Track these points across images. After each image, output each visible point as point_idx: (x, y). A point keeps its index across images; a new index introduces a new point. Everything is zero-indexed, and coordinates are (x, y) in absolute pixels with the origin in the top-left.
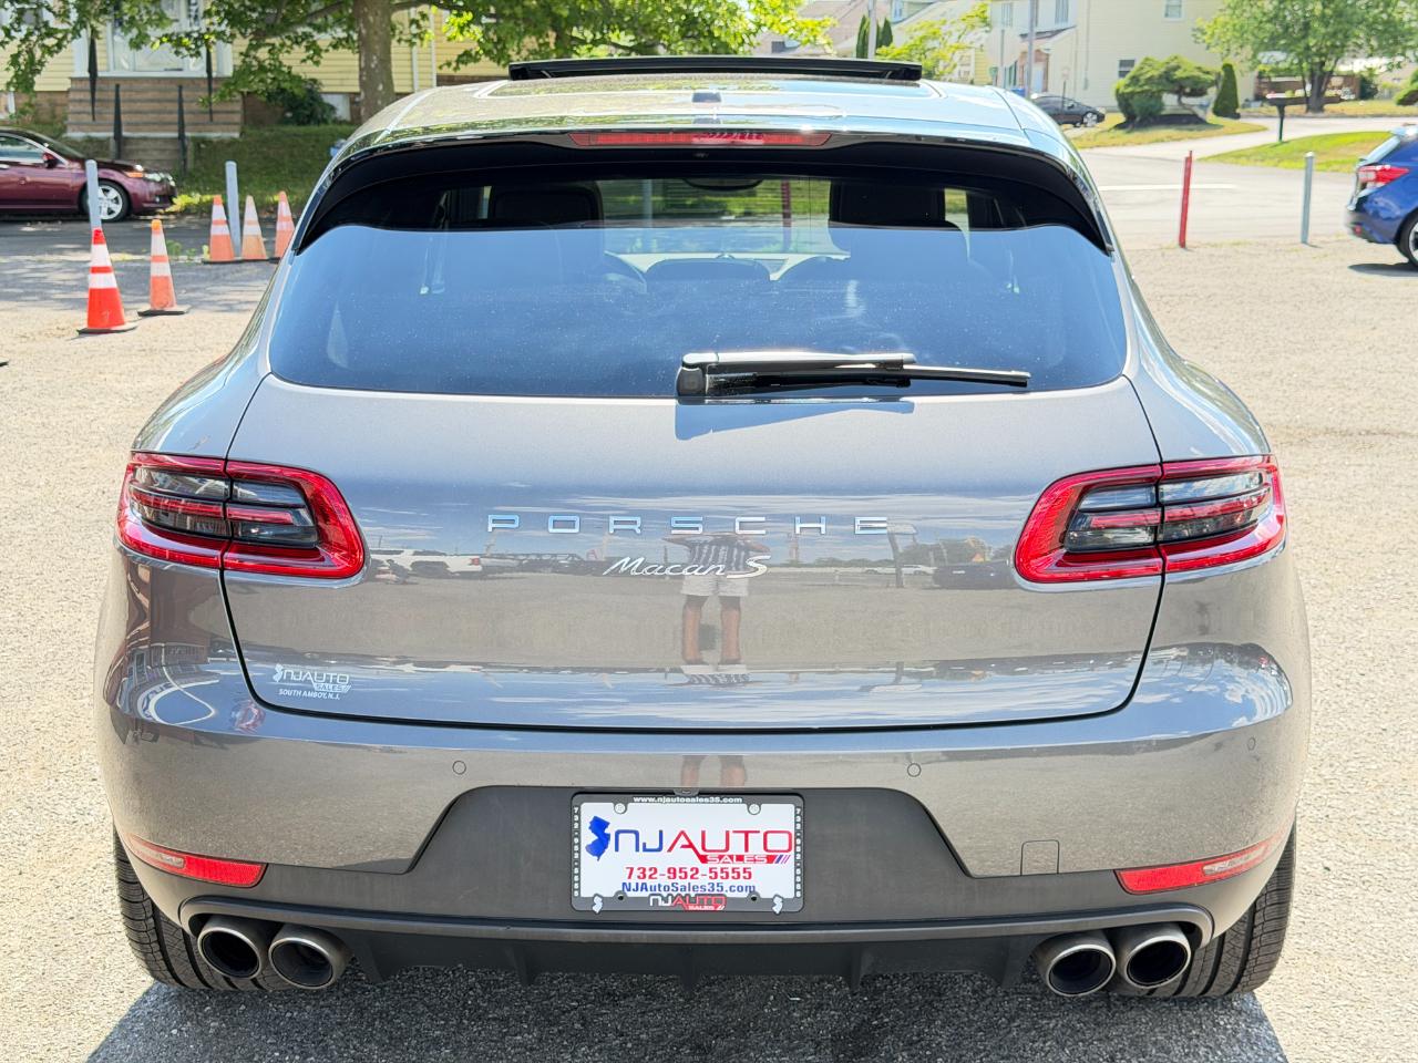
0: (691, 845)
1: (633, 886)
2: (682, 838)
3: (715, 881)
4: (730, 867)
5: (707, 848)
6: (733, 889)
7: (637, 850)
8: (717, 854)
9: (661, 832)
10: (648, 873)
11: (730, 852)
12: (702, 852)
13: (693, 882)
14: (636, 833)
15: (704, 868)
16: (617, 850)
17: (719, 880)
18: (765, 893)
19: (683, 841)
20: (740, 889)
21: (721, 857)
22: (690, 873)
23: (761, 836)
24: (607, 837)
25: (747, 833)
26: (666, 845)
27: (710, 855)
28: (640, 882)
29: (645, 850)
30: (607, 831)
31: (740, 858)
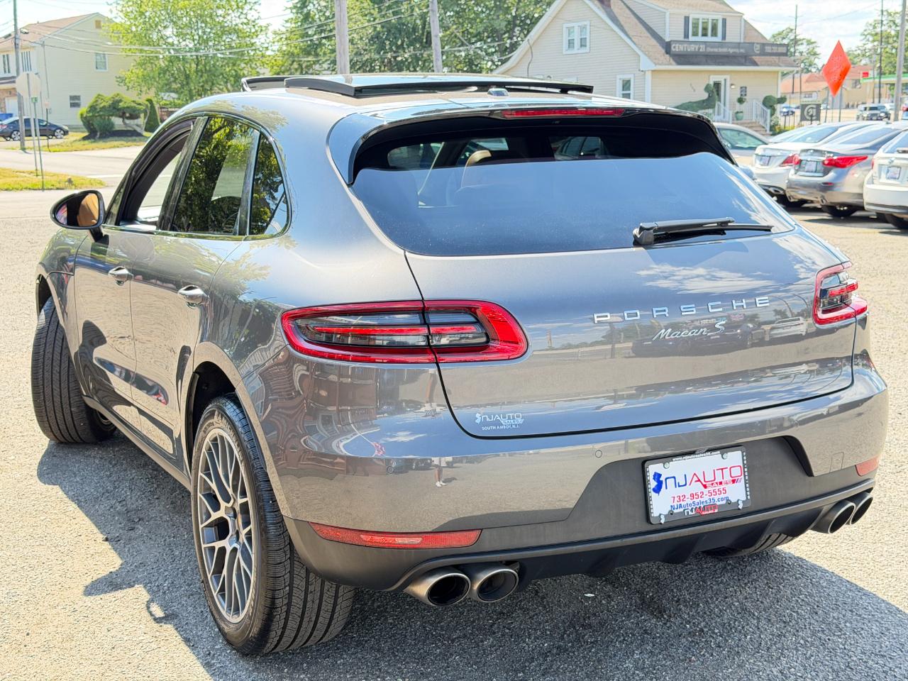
0: (699, 480)
1: (676, 507)
2: (695, 477)
3: (711, 498)
4: (717, 488)
5: (706, 480)
6: (719, 500)
7: (676, 487)
8: (711, 483)
9: (685, 476)
10: (681, 498)
11: (716, 481)
12: (704, 483)
13: (702, 500)
14: (674, 478)
15: (706, 491)
16: (666, 488)
17: (713, 496)
18: (733, 500)
19: (695, 479)
20: (722, 499)
21: (712, 484)
22: (700, 495)
23: (728, 470)
24: (662, 482)
25: (722, 469)
26: (688, 483)
27: (707, 484)
28: (679, 503)
29: (679, 486)
30: (661, 479)
31: (721, 483)
